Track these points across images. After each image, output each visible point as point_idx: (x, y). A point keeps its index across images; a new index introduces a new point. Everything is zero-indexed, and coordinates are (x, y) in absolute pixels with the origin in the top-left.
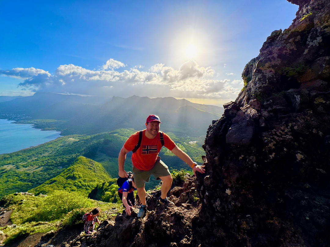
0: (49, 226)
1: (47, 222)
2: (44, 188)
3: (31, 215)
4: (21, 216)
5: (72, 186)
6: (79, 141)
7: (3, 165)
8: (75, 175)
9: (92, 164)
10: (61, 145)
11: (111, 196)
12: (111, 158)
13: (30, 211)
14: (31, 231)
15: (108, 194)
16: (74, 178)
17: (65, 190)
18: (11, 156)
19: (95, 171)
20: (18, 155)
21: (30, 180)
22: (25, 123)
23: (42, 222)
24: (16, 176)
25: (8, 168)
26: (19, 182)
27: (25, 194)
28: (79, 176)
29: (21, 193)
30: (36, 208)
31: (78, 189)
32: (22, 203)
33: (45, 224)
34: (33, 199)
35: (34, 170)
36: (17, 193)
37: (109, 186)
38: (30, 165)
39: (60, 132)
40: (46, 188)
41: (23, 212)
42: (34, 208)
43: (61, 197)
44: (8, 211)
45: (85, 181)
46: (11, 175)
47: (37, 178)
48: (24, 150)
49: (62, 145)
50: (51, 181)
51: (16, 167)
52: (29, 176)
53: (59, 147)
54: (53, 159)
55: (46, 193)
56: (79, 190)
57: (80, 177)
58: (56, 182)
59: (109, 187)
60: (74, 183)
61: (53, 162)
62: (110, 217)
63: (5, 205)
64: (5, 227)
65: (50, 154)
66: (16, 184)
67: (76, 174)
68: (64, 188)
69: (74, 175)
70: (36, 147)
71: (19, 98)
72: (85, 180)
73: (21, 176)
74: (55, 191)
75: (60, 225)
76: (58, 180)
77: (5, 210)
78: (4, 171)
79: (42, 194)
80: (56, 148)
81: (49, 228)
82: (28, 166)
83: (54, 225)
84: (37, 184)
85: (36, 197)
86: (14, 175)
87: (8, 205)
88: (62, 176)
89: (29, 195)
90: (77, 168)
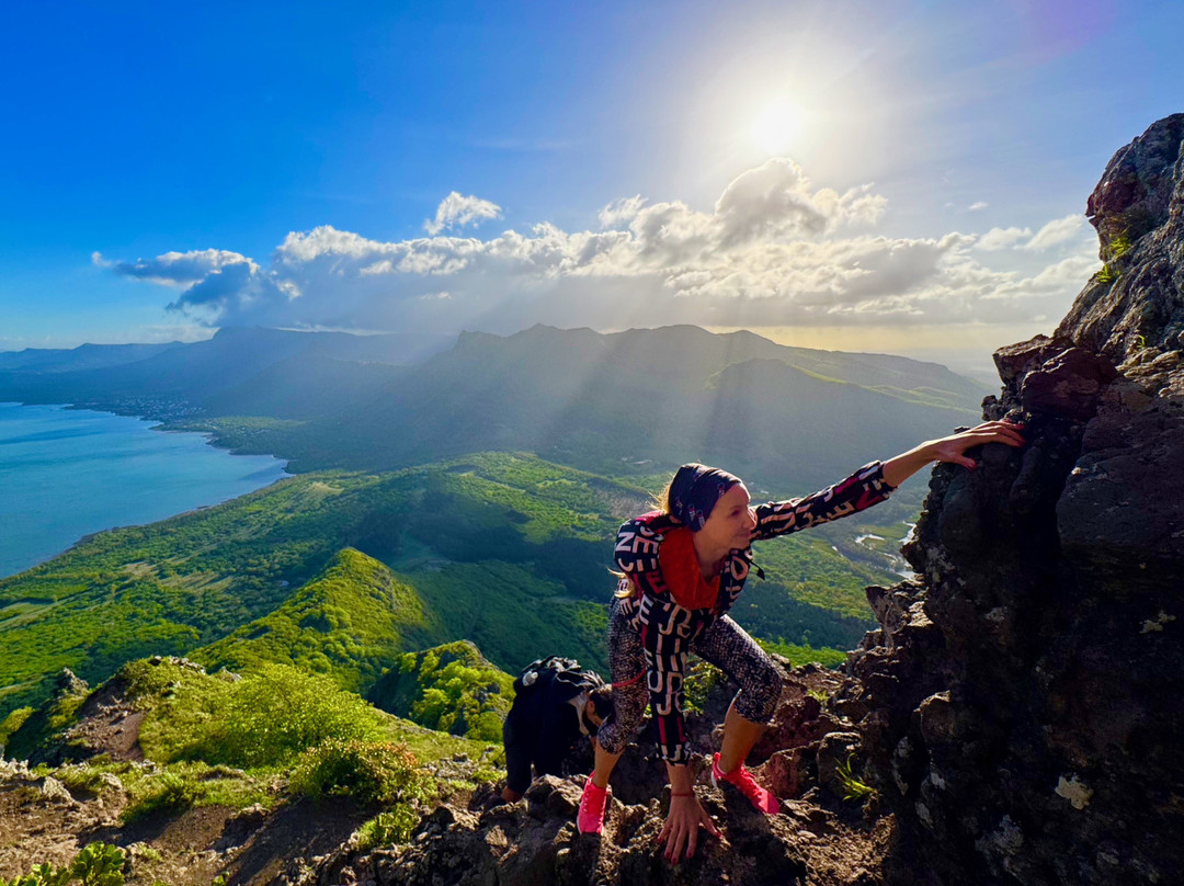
0: (249, 788)
1: (241, 771)
2: (233, 648)
3: (194, 736)
4: (168, 736)
5: (318, 653)
6: (342, 496)
7: (125, 563)
8: (327, 615)
9: (384, 578)
10: (287, 504)
11: (448, 706)
12: (449, 562)
13: (191, 723)
14: (194, 795)
15: (435, 698)
16: (321, 624)
17: (295, 663)
18: (146, 533)
19: (391, 607)
20: (164, 533)
21: (196, 619)
22: (187, 430)
23: (228, 769)
24: (158, 600)
25: (138, 571)
26: (163, 621)
27: (180, 664)
28: (339, 621)
29: (171, 659)
30: (207, 716)
31: (333, 664)
32: (171, 693)
33: (236, 776)
34: (202, 685)
35: (208, 587)
36: (158, 658)
37: (438, 668)
38: (195, 569)
39: (284, 462)
40: (239, 651)
41: (172, 724)
42: (202, 715)
43: (283, 689)
44: (134, 712)
45: (356, 638)
46: (144, 596)
47: (215, 614)
48: (182, 519)
49: (289, 507)
50: (255, 626)
51: (157, 571)
52: (192, 605)
53: (281, 512)
54: (263, 553)
55: (239, 667)
56: (340, 672)
57: (342, 625)
58: (267, 634)
59: (440, 672)
60: (324, 643)
61: (260, 564)
62: (449, 793)
63: (126, 693)
64: (125, 765)
65: (255, 534)
66: (154, 627)
67: (330, 612)
68: (292, 657)
69: (323, 613)
70: (214, 508)
71: (175, 349)
72: (360, 636)
73: (171, 603)
74: (267, 664)
75: (282, 789)
76: (274, 628)
77: (126, 709)
78: (127, 582)
79: (229, 669)
80: (272, 515)
81: (247, 793)
82: (191, 571)
83: (262, 784)
84: (214, 632)
85: (211, 677)
86: (152, 598)
87: (132, 696)
88: (288, 615)
89: (193, 668)
90: (336, 589)
